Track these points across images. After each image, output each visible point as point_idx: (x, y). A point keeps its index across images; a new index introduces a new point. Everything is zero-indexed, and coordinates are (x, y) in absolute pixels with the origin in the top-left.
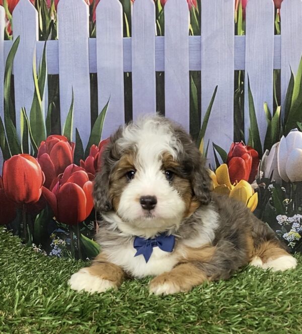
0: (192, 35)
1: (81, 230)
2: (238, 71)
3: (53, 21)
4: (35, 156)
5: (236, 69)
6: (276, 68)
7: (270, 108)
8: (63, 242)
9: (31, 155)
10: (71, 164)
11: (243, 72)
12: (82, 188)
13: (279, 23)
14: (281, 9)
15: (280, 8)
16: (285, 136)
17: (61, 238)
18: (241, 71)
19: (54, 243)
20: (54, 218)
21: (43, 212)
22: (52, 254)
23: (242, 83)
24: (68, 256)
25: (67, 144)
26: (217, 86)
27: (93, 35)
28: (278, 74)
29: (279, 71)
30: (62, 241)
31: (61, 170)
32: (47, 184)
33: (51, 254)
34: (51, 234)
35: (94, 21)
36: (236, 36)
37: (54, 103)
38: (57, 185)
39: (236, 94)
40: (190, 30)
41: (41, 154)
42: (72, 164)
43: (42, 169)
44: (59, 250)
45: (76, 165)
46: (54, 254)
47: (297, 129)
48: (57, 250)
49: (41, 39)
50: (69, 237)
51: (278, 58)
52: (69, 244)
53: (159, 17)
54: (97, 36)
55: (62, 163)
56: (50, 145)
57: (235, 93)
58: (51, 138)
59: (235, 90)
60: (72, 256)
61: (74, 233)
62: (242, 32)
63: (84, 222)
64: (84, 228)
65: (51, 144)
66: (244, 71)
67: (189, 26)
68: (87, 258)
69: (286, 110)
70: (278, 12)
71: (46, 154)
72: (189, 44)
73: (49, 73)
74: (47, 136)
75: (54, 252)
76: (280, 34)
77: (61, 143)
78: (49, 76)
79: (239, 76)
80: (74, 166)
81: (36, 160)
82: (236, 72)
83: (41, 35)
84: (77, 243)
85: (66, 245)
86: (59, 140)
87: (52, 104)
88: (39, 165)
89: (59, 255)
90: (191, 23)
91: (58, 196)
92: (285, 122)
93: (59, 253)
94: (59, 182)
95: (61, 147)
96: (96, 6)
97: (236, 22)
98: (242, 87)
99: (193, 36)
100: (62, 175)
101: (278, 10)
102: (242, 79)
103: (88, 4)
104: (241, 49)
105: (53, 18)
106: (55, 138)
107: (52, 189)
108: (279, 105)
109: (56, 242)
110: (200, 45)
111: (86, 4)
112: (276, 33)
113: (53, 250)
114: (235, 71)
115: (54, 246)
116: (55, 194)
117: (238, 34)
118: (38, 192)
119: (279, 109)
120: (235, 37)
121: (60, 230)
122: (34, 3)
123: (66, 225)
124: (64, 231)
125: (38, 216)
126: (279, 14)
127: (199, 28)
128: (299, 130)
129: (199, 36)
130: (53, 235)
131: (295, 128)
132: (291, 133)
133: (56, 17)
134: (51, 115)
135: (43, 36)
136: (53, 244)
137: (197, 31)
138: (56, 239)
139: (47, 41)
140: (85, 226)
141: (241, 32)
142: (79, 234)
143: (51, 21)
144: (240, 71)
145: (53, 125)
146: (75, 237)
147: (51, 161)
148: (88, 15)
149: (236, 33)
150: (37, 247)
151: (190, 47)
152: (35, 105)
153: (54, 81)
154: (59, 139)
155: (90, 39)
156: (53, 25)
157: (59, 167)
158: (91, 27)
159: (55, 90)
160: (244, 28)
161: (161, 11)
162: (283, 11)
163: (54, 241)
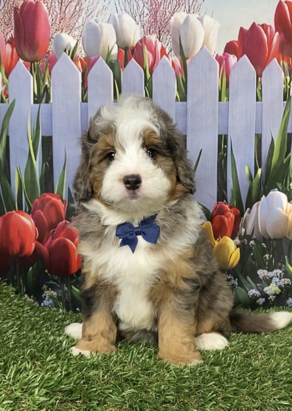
0: (178, 101)
1: (72, 282)
2: (221, 136)
3: (46, 86)
4: (29, 213)
5: (221, 134)
6: (257, 133)
7: (251, 170)
8: (55, 294)
9: (26, 211)
10: (62, 220)
11: (226, 137)
12: (73, 242)
13: (261, 91)
14: (262, 78)
15: (261, 76)
16: (266, 196)
17: (52, 290)
18: (225, 135)
19: (46, 294)
20: (46, 271)
21: (35, 265)
22: (44, 304)
23: (225, 146)
24: (58, 306)
25: (59, 201)
26: (201, 150)
27: (85, 100)
28: (259, 138)
29: (260, 136)
30: (53, 292)
31: (53, 226)
32: (40, 239)
33: (42, 304)
34: (43, 286)
35: (86, 87)
36: (220, 102)
37: (47, 163)
38: (49, 240)
39: (220, 157)
40: (177, 97)
41: (34, 211)
42: (64, 221)
43: (36, 225)
44: (51, 301)
45: (67, 222)
46: (45, 304)
47: (276, 189)
48: (48, 300)
49: (35, 102)
50: (60, 288)
51: (259, 123)
52: (60, 295)
53: (148, 85)
54: (89, 101)
55: (54, 220)
56: (43, 203)
57: (218, 156)
58: (45, 196)
59: (219, 152)
60: (63, 306)
61: (65, 285)
62: (226, 99)
63: (75, 275)
64: (74, 280)
65: (45, 202)
66: (227, 135)
67: (176, 93)
68: (78, 309)
69: (266, 172)
70: (259, 80)
71: (39, 211)
72: (176, 110)
73: (43, 135)
74: (41, 193)
75: (46, 302)
76: (261, 100)
77: (54, 200)
78: (43, 137)
79: (223, 140)
80: (66, 223)
81: (30, 216)
82: (220, 137)
83: (36, 99)
84: (68, 294)
85: (58, 296)
86: (52, 198)
87: (46, 164)
88: (33, 221)
89: (50, 306)
90: (178, 90)
91: (51, 251)
92: (266, 184)
93: (50, 304)
94: (51, 237)
95: (53, 205)
96: (88, 73)
97: (220, 89)
98: (225, 150)
99: (180, 102)
100: (54, 231)
101: (259, 78)
102: (226, 143)
103: (80, 71)
104: (224, 115)
105: (47, 83)
106: (48, 196)
107: (45, 243)
108: (260, 167)
109: (48, 293)
110: (186, 111)
111: (79, 71)
112: (257, 100)
113: (45, 301)
114: (219, 135)
115: (45, 297)
116: (47, 248)
117: (222, 100)
118: (31, 246)
119: (260, 171)
120: (219, 104)
121: (51, 282)
122: (29, 68)
123: (57, 277)
124: (55, 283)
125: (31, 269)
126: (261, 82)
127: (185, 95)
128: (279, 190)
129: (185, 103)
130: (45, 286)
131: (275, 188)
132: (271, 193)
133: (49, 82)
134: (45, 174)
135: (38, 100)
136: (44, 295)
137: (183, 98)
138: (48, 290)
139: (41, 105)
140: (75, 278)
141: (224, 98)
142: (69, 286)
143: (45, 86)
144: (223, 136)
145: (46, 184)
146: (66, 288)
147: (44, 218)
148: (80, 81)
149: (220, 100)
150: (30, 298)
151: (176, 113)
152: (29, 165)
153: (48, 142)
154: (52, 196)
155: (82, 103)
156: (46, 89)
157: (52, 224)
158: (83, 93)
159: (49, 150)
160: (227, 95)
161: (150, 78)
162: (264, 79)
163: (46, 292)
